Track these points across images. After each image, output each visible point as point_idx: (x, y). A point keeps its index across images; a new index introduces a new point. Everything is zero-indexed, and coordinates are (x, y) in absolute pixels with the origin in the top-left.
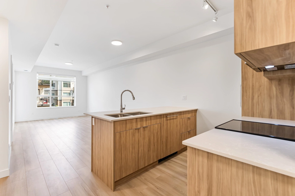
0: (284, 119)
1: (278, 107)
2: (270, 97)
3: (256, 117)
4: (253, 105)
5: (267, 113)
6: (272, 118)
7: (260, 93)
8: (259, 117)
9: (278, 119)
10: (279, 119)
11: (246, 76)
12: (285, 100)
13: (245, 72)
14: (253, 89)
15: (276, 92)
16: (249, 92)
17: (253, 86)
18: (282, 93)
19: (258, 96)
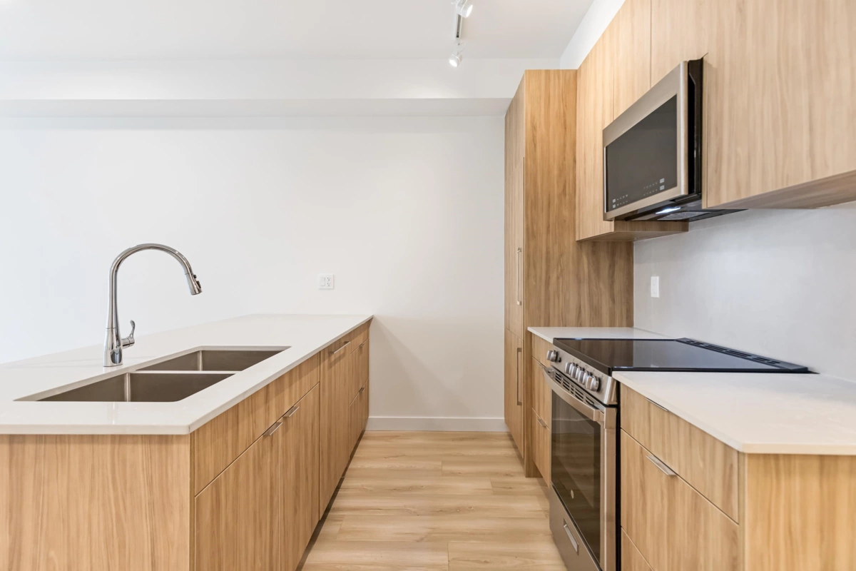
0: (600, 325)
1: (591, 300)
2: (579, 281)
3: (554, 326)
4: (547, 299)
5: (572, 316)
6: (581, 326)
7: (562, 271)
8: (559, 326)
9: (590, 326)
10: (594, 326)
11: (535, 228)
12: (602, 286)
13: (532, 219)
14: (548, 260)
15: (588, 268)
16: (541, 269)
17: (548, 253)
18: (597, 271)
19: (558, 278)
